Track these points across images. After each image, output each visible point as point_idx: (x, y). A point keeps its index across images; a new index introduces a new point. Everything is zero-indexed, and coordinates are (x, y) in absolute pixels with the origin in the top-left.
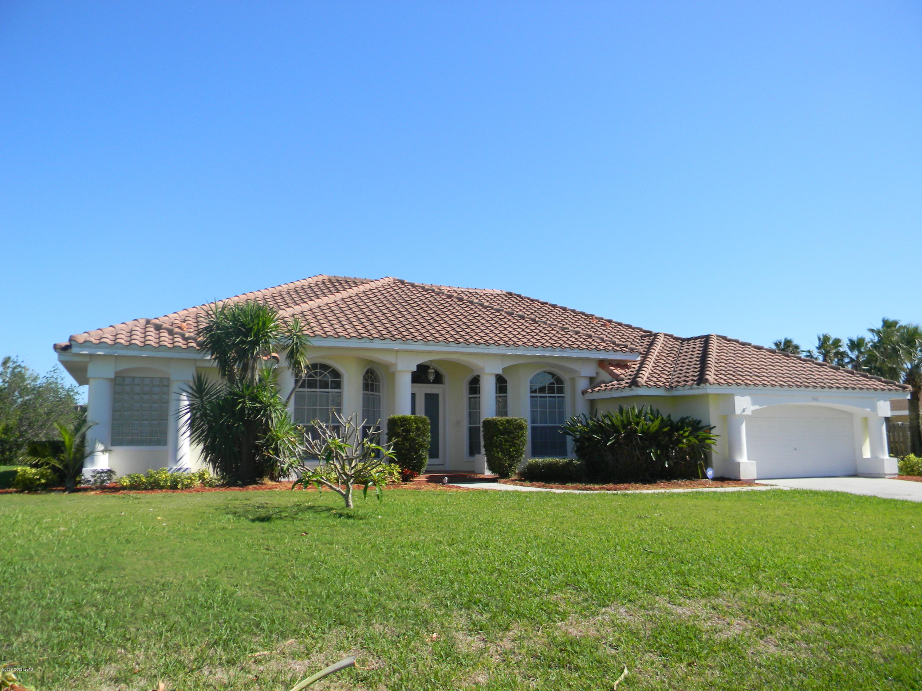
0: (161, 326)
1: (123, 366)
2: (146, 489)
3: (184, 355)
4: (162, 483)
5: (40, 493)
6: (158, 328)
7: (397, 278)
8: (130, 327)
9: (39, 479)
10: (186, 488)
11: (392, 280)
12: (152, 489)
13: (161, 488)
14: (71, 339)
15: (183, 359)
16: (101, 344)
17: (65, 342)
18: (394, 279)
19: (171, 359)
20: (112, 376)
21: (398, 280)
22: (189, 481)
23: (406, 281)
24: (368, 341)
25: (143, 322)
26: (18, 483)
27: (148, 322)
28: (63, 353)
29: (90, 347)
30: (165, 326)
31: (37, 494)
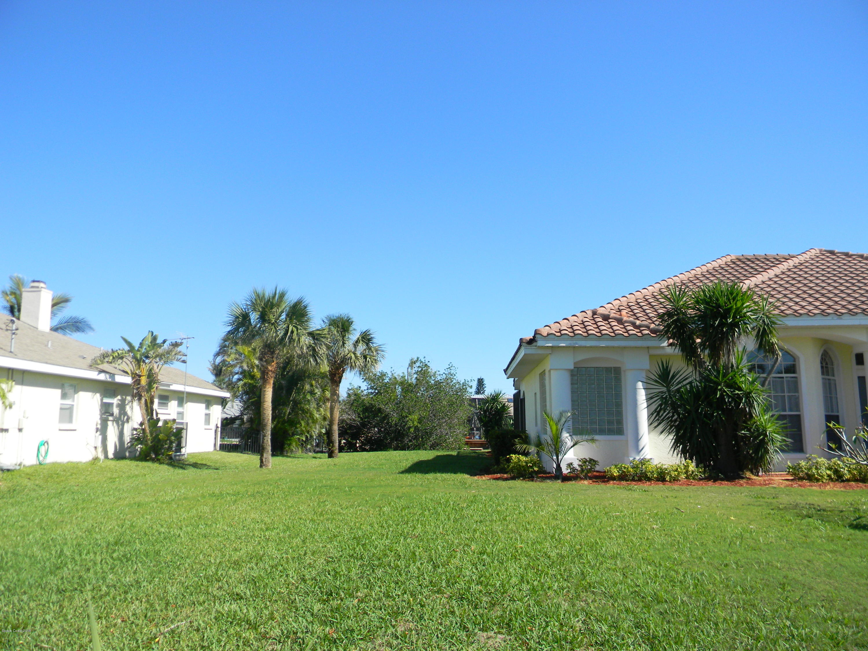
0: (609, 315)
1: (581, 356)
2: (633, 480)
3: (640, 343)
4: (649, 474)
5: (536, 481)
6: (606, 318)
7: (824, 249)
8: (581, 319)
9: (531, 467)
10: (674, 480)
11: (818, 252)
12: (640, 480)
13: (649, 479)
14: (536, 332)
15: (639, 347)
16: (560, 335)
17: (529, 335)
18: (821, 251)
19: (624, 348)
20: (572, 367)
21: (825, 251)
22: (676, 473)
23: (836, 251)
24: (836, 317)
25: (590, 313)
26: (512, 471)
27: (594, 313)
28: (529, 347)
29: (554, 340)
30: (612, 315)
31: (532, 481)
